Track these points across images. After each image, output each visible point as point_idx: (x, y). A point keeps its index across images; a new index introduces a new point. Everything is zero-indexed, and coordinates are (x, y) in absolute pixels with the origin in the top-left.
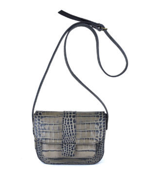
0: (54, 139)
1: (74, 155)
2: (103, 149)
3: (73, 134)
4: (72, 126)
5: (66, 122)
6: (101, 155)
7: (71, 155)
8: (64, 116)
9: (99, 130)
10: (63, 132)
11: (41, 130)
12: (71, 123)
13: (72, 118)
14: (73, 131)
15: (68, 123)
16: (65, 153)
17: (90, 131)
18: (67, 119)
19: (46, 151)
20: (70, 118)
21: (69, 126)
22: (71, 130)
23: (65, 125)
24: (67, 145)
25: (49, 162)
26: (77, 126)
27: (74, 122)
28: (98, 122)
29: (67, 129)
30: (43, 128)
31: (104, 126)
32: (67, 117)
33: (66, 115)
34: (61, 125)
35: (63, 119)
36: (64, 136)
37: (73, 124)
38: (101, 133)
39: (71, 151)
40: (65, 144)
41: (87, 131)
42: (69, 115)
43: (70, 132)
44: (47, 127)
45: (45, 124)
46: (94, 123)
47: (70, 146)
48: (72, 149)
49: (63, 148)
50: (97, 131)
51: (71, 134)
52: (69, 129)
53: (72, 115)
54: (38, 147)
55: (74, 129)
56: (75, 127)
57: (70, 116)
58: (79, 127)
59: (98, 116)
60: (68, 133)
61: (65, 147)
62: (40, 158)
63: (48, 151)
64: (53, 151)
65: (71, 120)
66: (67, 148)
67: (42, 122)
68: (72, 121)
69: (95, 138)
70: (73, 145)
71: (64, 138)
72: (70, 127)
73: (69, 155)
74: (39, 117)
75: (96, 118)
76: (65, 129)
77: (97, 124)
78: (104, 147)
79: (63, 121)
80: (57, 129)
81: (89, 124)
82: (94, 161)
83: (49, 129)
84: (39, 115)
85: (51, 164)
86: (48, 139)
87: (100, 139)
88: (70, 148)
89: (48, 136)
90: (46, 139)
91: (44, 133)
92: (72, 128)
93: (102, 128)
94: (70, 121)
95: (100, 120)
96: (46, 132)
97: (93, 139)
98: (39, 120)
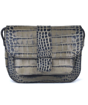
0: (29, 54)
1: (50, 70)
2: (80, 66)
3: (49, 48)
4: (47, 40)
5: (40, 36)
6: (78, 72)
7: (47, 70)
8: (39, 30)
9: (76, 43)
10: (38, 46)
11: (14, 45)
12: (46, 37)
13: (47, 31)
14: (48, 45)
15: (43, 37)
16: (40, 68)
17: (67, 45)
18: (42, 32)
19: (19, 67)
20: (44, 32)
21: (44, 40)
22: (46, 44)
23: (40, 38)
24: (43, 60)
25: (22, 80)
26: (53, 39)
27: (50, 35)
28: (75, 35)
29: (42, 43)
30: (16, 42)
31: (81, 39)
32: (42, 30)
33: (40, 29)
34: (36, 39)
35: (38, 32)
36: (39, 50)
37: (48, 38)
38: (78, 46)
39: (47, 65)
40: (41, 58)
41: (64, 45)
42: (43, 29)
43: (45, 46)
44: (20, 41)
45: (18, 39)
46: (71, 36)
47: (45, 60)
48: (48, 64)
49: (38, 62)
50: (75, 44)
51: (46, 48)
52: (44, 43)
53: (47, 29)
54: (10, 64)
55: (49, 43)
56: (50, 41)
57: (45, 30)
58: (55, 40)
59: (75, 30)
60: (43, 47)
61: (41, 61)
62: (11, 77)
63: (22, 67)
64: (27, 67)
65: (46, 33)
66: (43, 62)
67: (14, 36)
68: (47, 35)
69: (72, 51)
70: (49, 59)
71: (39, 52)
72: (46, 41)
73: (45, 70)
74: (11, 31)
75: (72, 31)
76: (40, 43)
77: (74, 37)
78: (80, 64)
79: (38, 35)
80: (31, 43)
81: (66, 37)
82: (70, 79)
83: (22, 43)
84: (10, 29)
85: (24, 83)
86: (22, 53)
87: (77, 52)
88: (46, 63)
89: (22, 50)
90: (19, 54)
91: (17, 48)
92: (47, 42)
93: (80, 41)
94: (44, 35)
95: (77, 33)
96: (19, 46)
97: (70, 52)
98: (11, 34)
